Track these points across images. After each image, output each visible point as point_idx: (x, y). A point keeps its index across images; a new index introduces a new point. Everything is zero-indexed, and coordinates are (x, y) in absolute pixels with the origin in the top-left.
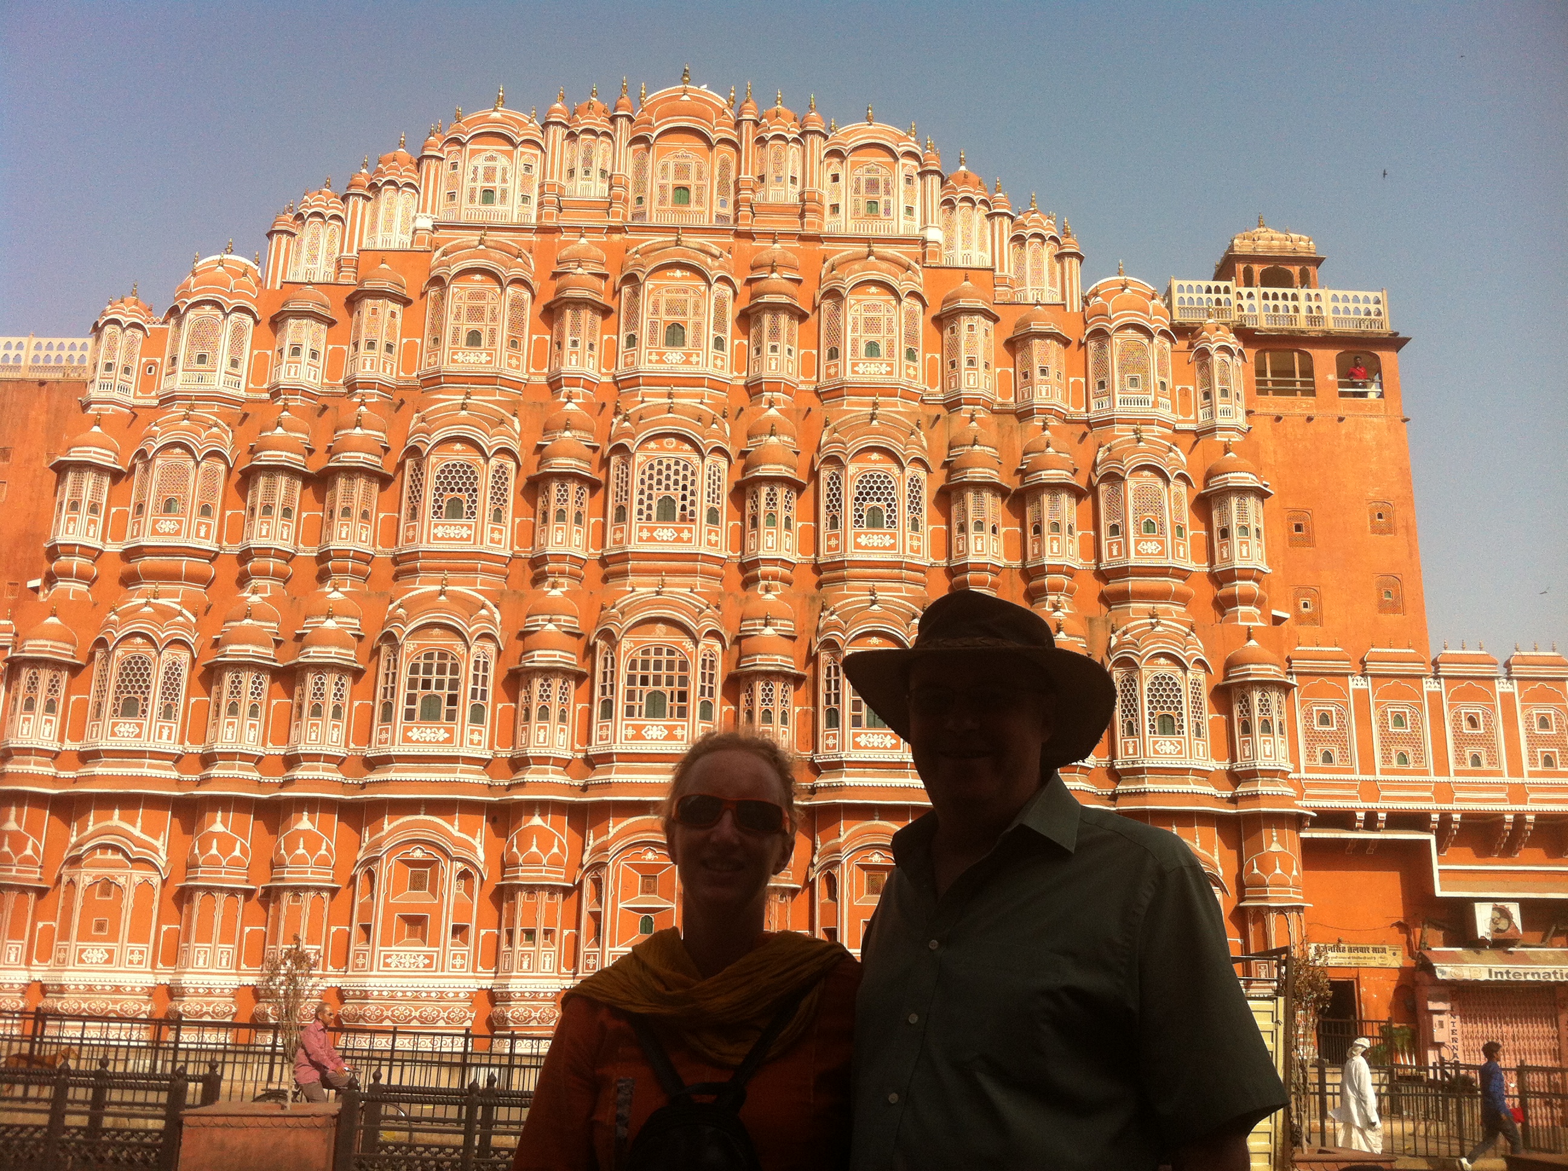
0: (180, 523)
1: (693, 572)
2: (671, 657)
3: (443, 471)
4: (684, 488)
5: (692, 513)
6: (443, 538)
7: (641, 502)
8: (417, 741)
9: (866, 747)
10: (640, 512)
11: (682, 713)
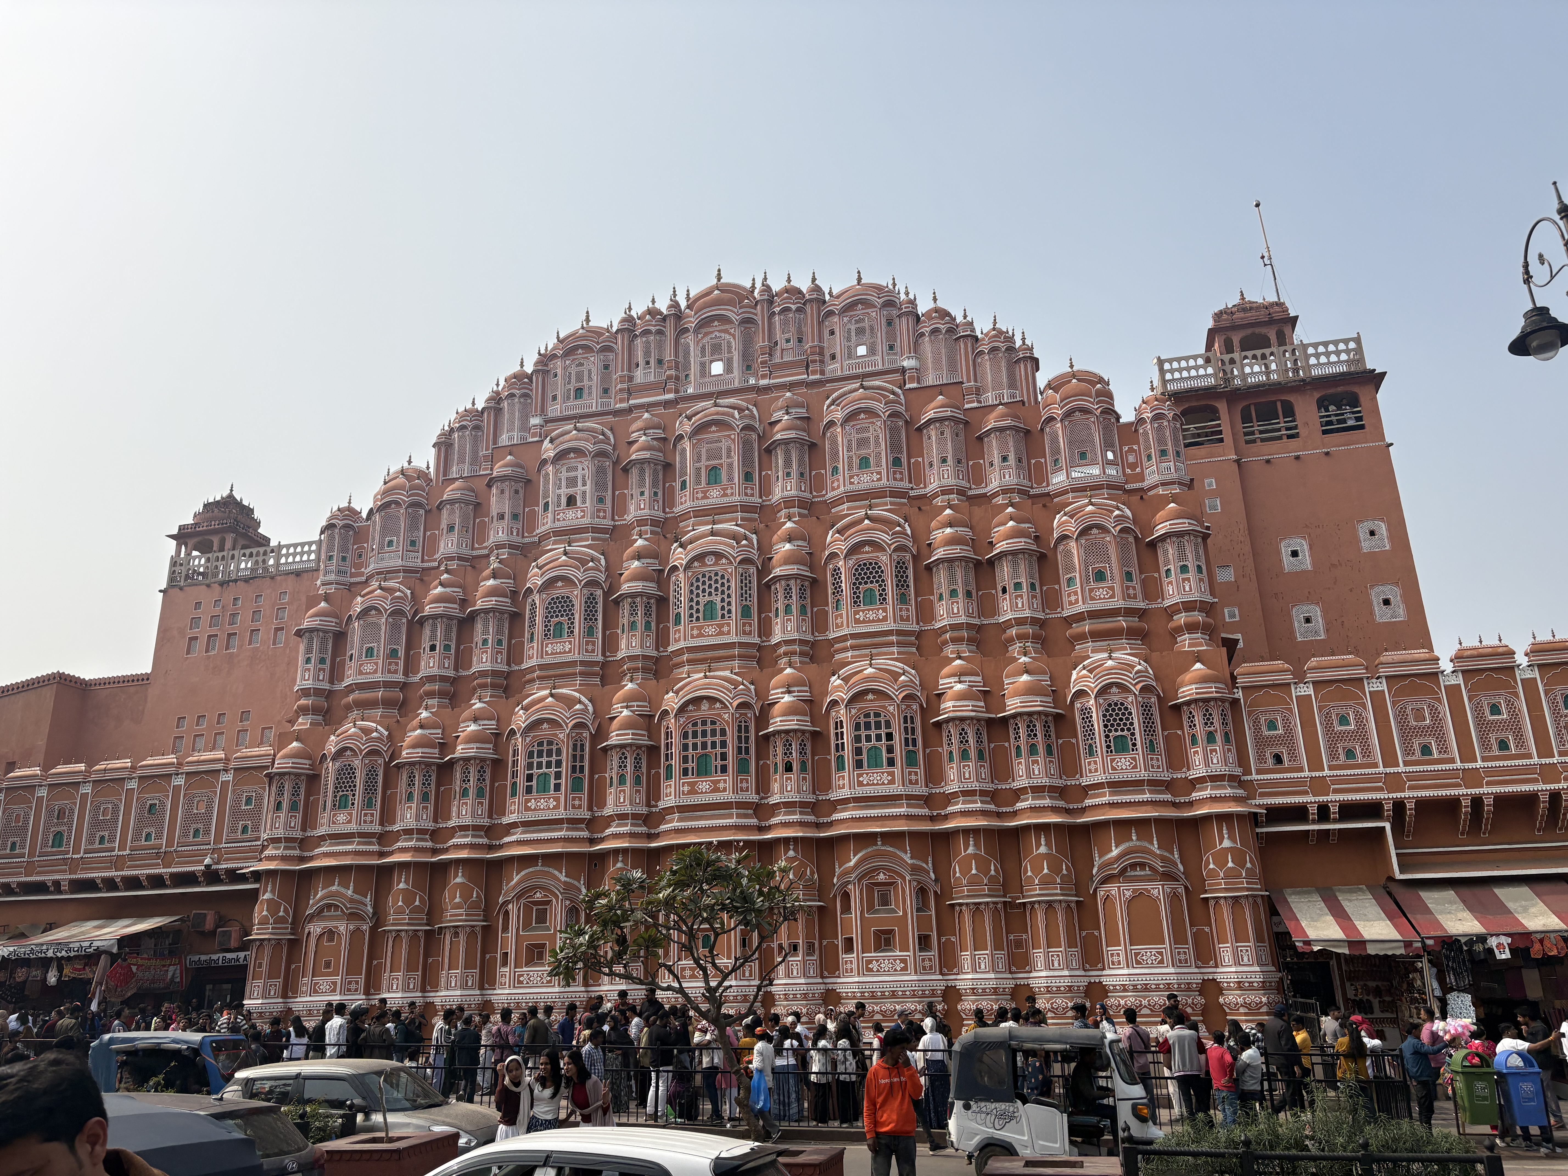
0: (376, 664)
1: (731, 658)
2: (713, 727)
3: (550, 603)
4: (723, 592)
5: (729, 612)
6: (552, 654)
7: (691, 608)
8: (535, 809)
9: (868, 785)
10: (691, 615)
11: (724, 769)
